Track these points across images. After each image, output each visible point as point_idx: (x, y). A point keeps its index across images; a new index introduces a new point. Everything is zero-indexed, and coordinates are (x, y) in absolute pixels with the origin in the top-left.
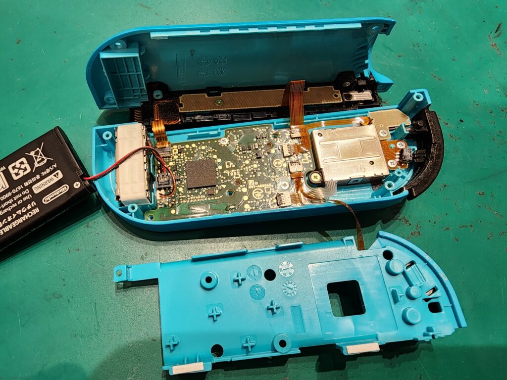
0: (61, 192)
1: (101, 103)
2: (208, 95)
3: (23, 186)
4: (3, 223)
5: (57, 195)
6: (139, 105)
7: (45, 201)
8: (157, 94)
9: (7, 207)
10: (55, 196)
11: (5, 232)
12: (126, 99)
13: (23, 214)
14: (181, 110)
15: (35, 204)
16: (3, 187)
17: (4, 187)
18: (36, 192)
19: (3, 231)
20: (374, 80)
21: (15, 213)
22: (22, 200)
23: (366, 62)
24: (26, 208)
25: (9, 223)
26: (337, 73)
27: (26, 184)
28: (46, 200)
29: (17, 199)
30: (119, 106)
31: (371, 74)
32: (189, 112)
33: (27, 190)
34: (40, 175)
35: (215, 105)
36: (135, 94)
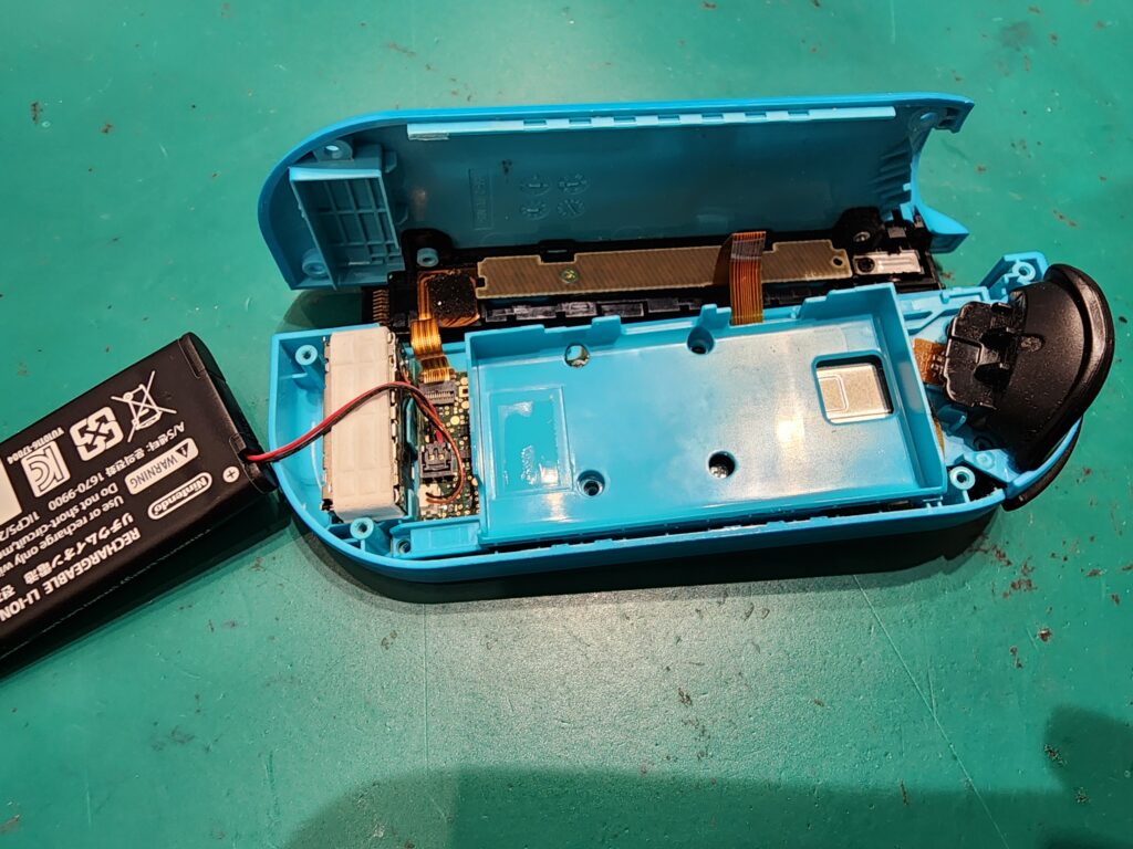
0: (193, 492)
1: (295, 276)
2: (544, 260)
3: (104, 474)
4: (54, 565)
5: (183, 498)
6: (383, 279)
7: (153, 512)
8: (426, 256)
9: (63, 525)
10: (178, 501)
11: (57, 586)
12: (353, 267)
13: (101, 544)
14: (480, 294)
15: (131, 520)
16: (55, 477)
17: (59, 477)
18: (134, 490)
19: (53, 583)
20: (925, 228)
21: (83, 541)
22: (101, 508)
23: (906, 187)
24: (108, 528)
25: (67, 565)
26: (841, 211)
27: (111, 471)
28: (156, 509)
29: (88, 507)
30: (335, 280)
31: (917, 213)
32: (500, 299)
33: (114, 485)
34: (145, 450)
35: (559, 282)
36: (374, 256)
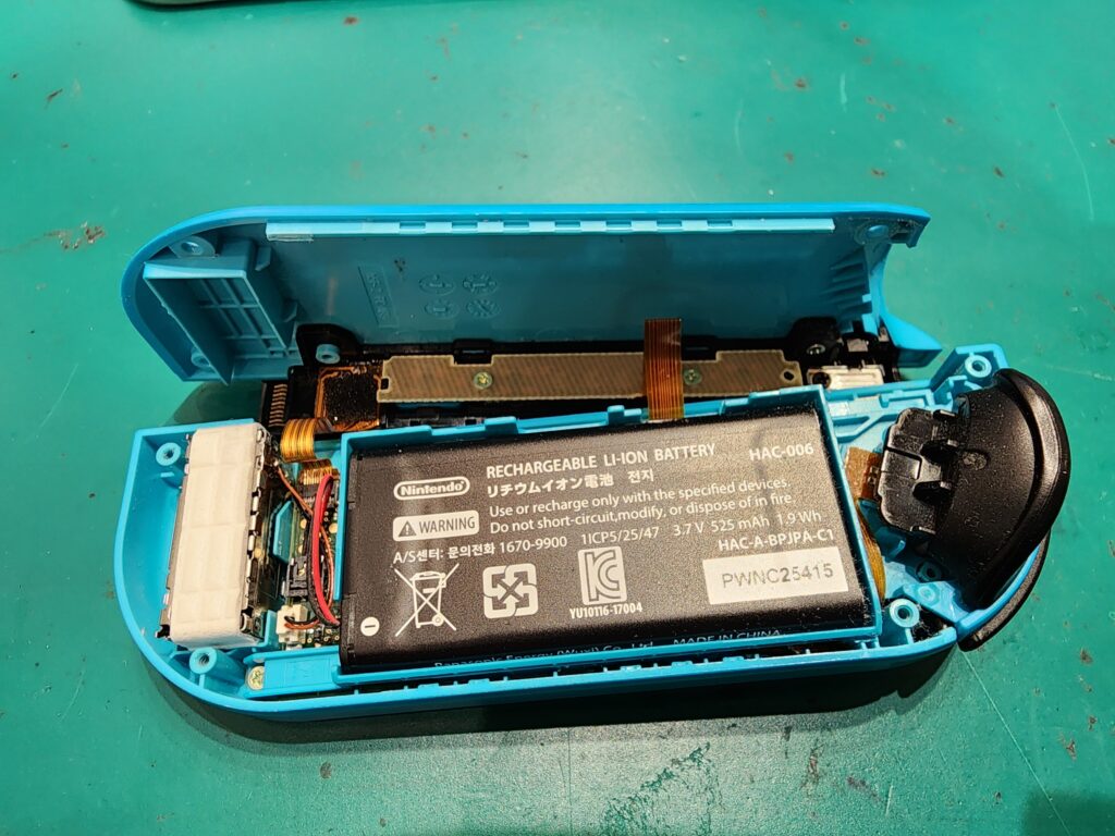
1: (187, 369)
2: (458, 360)
6: (284, 375)
8: (326, 353)
12: (250, 360)
14: (382, 396)
20: (890, 342)
23: (866, 298)
26: (793, 321)
30: (226, 375)
31: (882, 325)
32: (403, 403)
35: (470, 386)
36: (271, 349)
